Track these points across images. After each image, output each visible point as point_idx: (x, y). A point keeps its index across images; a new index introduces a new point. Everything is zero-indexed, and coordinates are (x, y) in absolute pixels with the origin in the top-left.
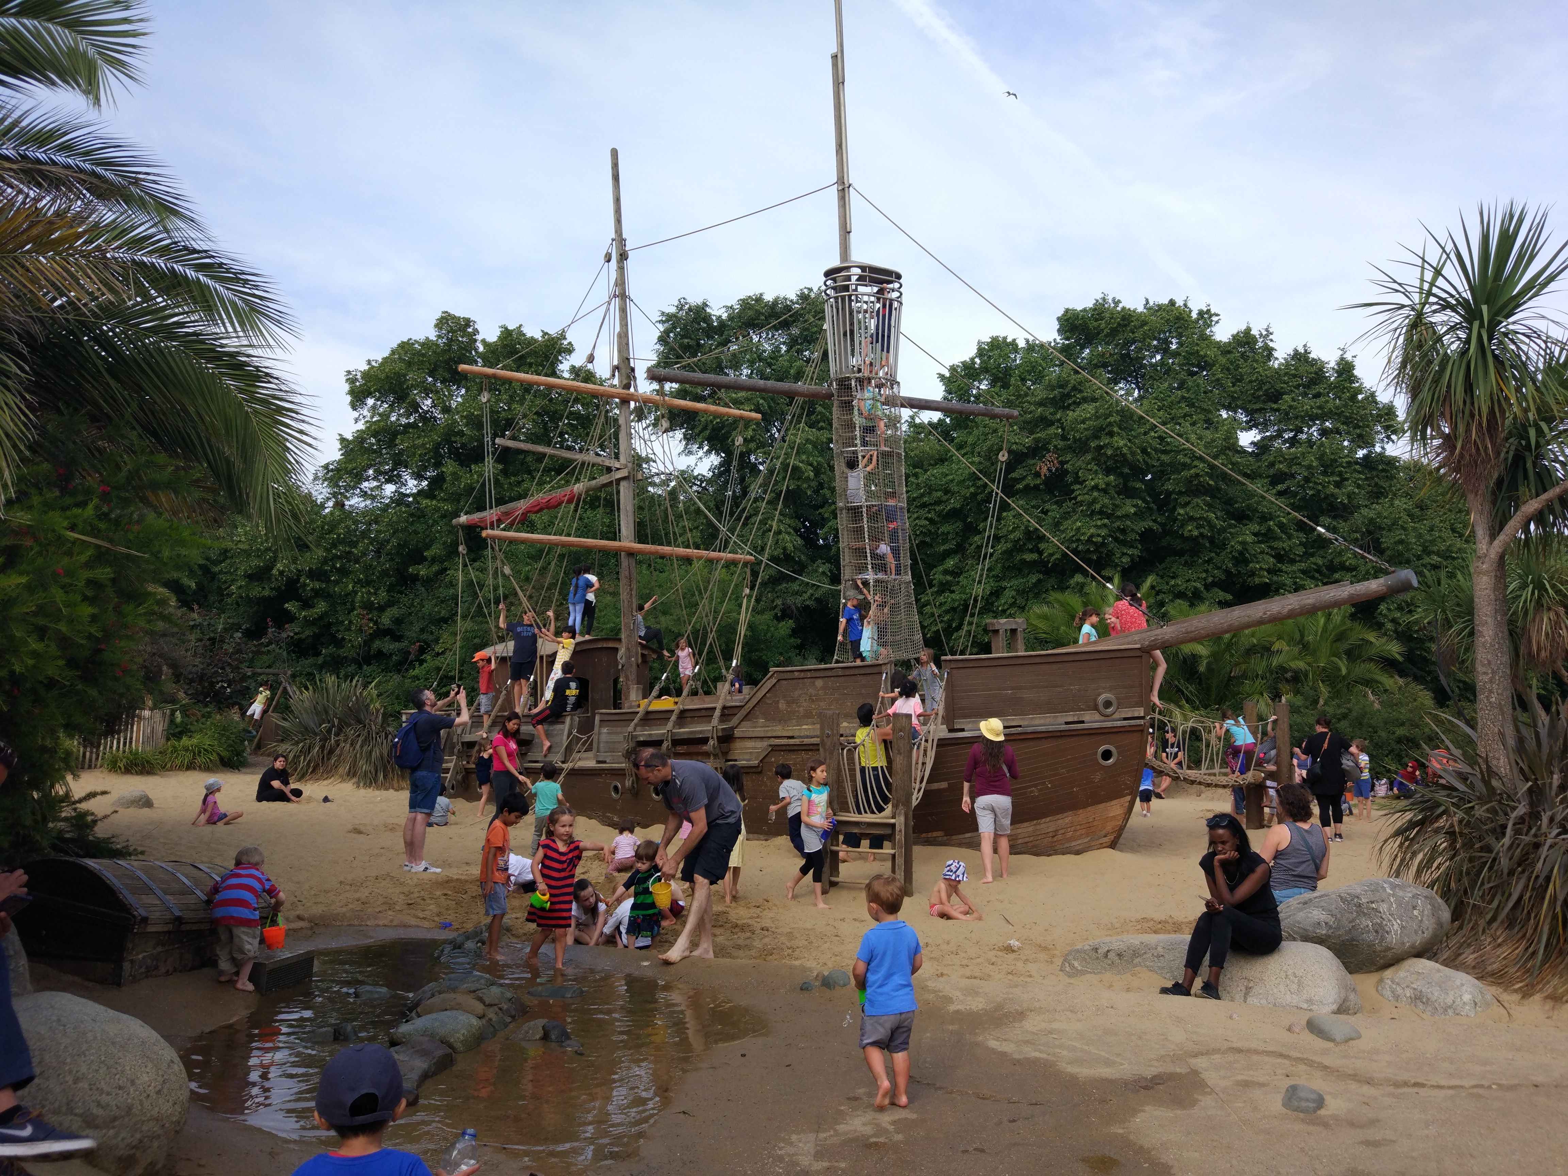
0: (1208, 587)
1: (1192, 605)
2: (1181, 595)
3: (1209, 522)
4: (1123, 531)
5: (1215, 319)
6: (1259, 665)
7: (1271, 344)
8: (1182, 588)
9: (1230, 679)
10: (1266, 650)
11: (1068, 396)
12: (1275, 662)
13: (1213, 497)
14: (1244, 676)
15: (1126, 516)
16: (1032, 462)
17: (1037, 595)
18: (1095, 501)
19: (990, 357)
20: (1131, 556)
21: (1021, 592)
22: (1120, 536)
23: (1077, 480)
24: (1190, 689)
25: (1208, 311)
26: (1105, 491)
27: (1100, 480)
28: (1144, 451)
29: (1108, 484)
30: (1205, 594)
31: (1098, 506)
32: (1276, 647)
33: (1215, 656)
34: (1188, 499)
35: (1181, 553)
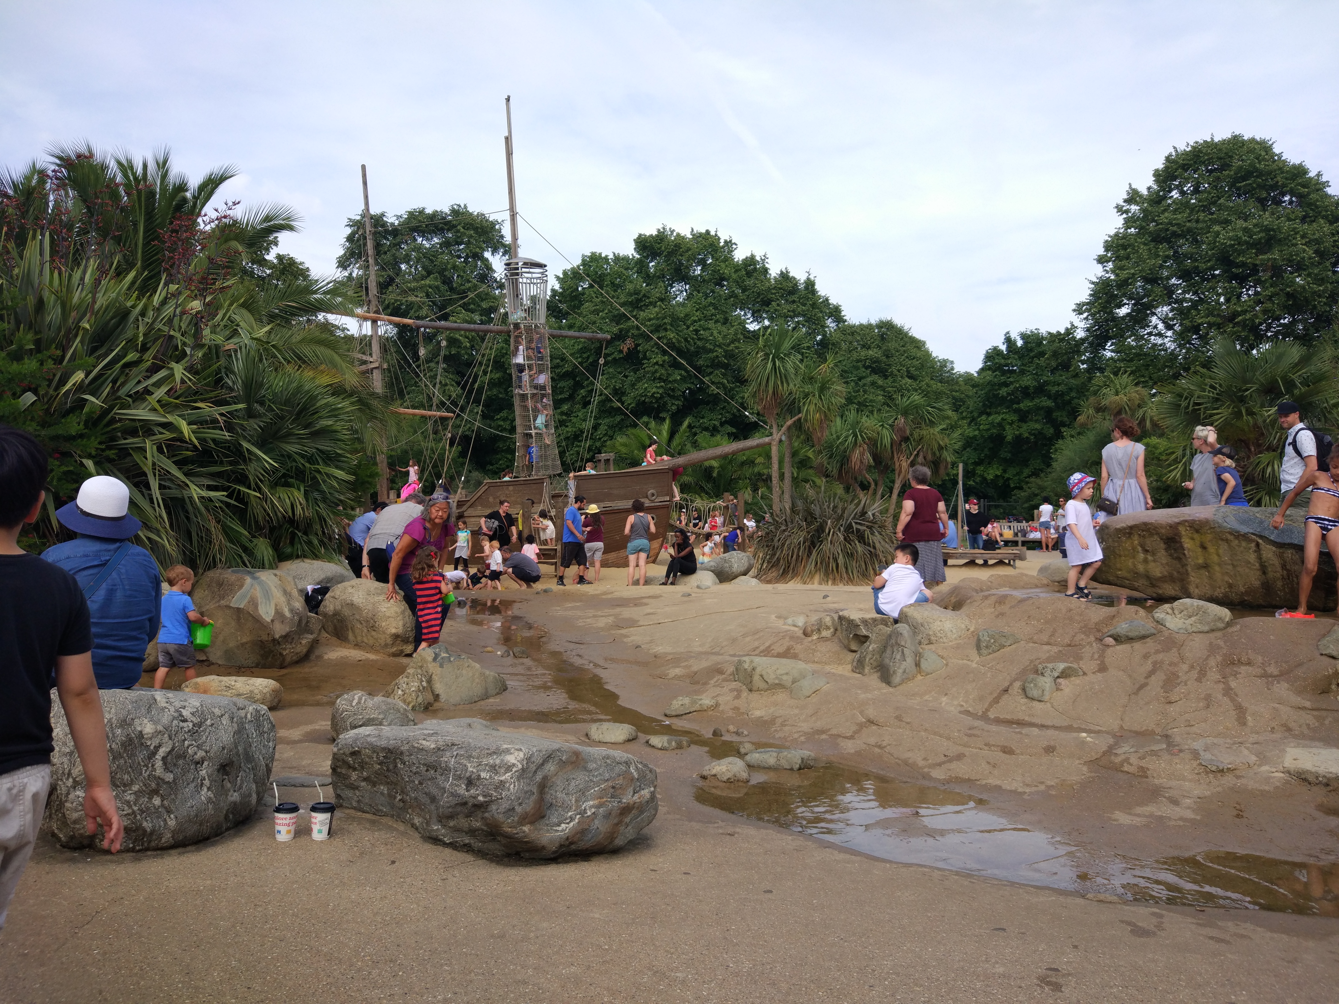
0: (722, 424)
1: (712, 435)
2: (706, 429)
3: (723, 384)
4: (673, 390)
5: (734, 246)
6: (748, 471)
7: (767, 266)
8: (706, 425)
9: (731, 480)
10: (751, 463)
11: (641, 300)
12: (756, 470)
13: (726, 369)
14: (739, 478)
15: (675, 381)
16: (618, 343)
17: (620, 429)
18: (656, 371)
19: (590, 266)
20: (678, 405)
21: (611, 427)
22: (670, 393)
23: (645, 357)
24: (708, 486)
25: (731, 241)
26: (662, 366)
27: (659, 358)
28: (686, 340)
29: (664, 361)
30: (720, 429)
31: (658, 375)
32: (757, 461)
33: (722, 467)
34: (711, 370)
35: (707, 403)
